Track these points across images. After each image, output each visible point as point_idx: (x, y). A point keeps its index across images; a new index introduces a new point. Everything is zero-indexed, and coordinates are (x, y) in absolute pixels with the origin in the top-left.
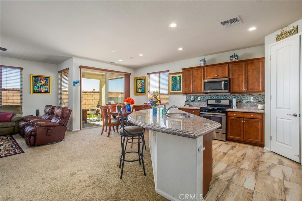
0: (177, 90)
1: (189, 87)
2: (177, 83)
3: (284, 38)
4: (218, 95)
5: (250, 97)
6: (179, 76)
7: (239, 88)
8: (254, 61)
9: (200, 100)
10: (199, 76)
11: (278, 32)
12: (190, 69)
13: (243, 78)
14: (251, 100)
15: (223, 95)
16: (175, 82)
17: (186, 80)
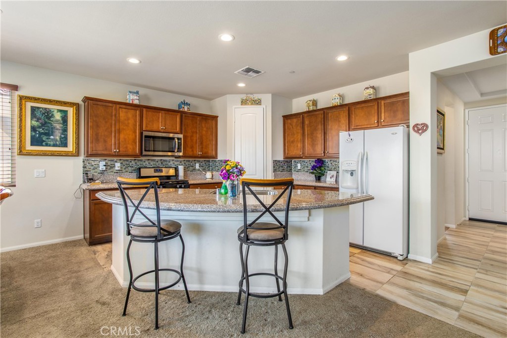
0: (54, 145)
1: (105, 141)
2: (53, 128)
3: (249, 105)
4: (154, 160)
5: (195, 163)
6: (60, 111)
7: (193, 151)
8: (208, 118)
9: (119, 169)
10: (130, 121)
11: (244, 97)
12: (110, 105)
13: (197, 137)
14: (197, 168)
15: (161, 160)
16: (46, 123)
17: (98, 126)
